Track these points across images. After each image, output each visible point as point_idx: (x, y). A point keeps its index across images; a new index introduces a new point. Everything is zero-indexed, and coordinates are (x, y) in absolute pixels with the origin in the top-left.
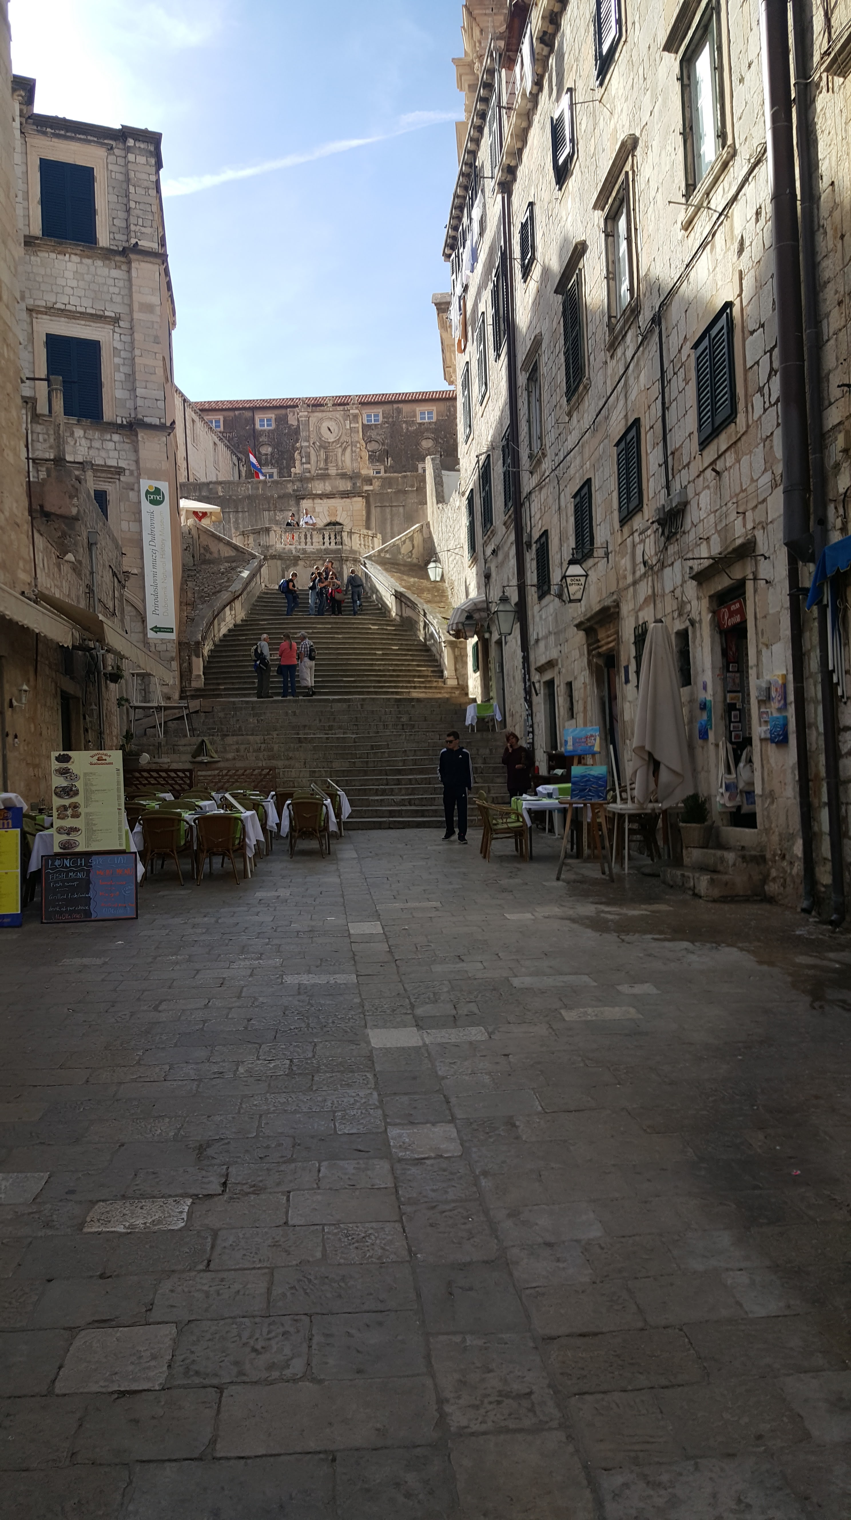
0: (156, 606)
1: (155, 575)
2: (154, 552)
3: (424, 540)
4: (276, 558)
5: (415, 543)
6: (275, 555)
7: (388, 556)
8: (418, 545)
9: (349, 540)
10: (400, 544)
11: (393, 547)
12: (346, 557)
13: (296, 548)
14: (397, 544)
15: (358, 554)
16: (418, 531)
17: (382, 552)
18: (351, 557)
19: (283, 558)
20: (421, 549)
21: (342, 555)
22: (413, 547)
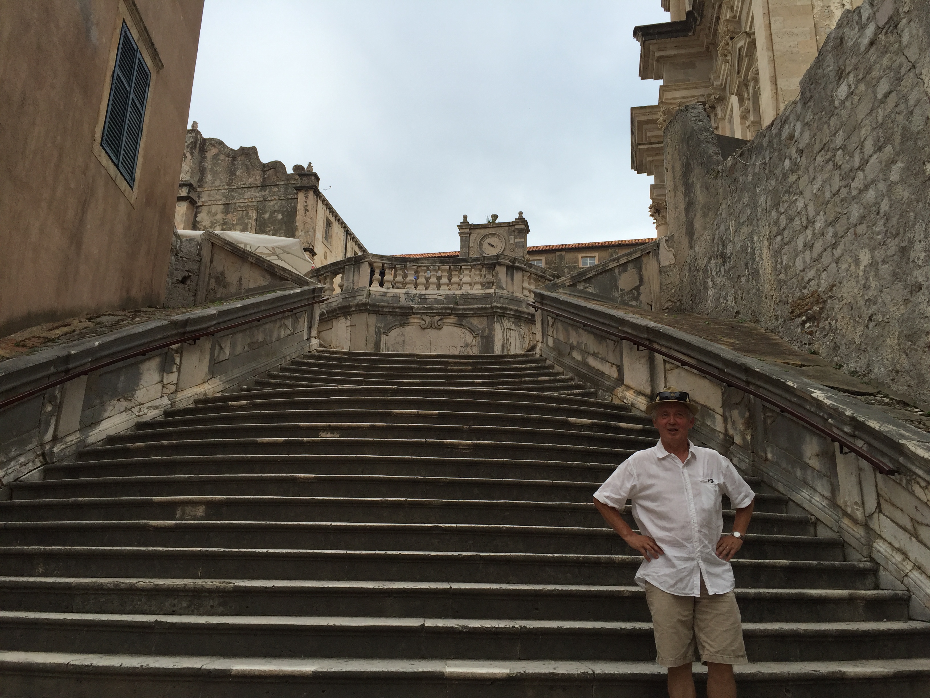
3: (660, 272)
4: (366, 310)
5: (646, 274)
6: (365, 304)
7: (590, 290)
8: (649, 279)
9: (509, 279)
10: (616, 271)
11: (601, 273)
12: (501, 308)
13: (407, 293)
14: (611, 269)
15: (524, 306)
16: (649, 252)
17: (580, 282)
18: (511, 310)
19: (381, 309)
20: (655, 287)
21: (495, 304)
22: (641, 280)
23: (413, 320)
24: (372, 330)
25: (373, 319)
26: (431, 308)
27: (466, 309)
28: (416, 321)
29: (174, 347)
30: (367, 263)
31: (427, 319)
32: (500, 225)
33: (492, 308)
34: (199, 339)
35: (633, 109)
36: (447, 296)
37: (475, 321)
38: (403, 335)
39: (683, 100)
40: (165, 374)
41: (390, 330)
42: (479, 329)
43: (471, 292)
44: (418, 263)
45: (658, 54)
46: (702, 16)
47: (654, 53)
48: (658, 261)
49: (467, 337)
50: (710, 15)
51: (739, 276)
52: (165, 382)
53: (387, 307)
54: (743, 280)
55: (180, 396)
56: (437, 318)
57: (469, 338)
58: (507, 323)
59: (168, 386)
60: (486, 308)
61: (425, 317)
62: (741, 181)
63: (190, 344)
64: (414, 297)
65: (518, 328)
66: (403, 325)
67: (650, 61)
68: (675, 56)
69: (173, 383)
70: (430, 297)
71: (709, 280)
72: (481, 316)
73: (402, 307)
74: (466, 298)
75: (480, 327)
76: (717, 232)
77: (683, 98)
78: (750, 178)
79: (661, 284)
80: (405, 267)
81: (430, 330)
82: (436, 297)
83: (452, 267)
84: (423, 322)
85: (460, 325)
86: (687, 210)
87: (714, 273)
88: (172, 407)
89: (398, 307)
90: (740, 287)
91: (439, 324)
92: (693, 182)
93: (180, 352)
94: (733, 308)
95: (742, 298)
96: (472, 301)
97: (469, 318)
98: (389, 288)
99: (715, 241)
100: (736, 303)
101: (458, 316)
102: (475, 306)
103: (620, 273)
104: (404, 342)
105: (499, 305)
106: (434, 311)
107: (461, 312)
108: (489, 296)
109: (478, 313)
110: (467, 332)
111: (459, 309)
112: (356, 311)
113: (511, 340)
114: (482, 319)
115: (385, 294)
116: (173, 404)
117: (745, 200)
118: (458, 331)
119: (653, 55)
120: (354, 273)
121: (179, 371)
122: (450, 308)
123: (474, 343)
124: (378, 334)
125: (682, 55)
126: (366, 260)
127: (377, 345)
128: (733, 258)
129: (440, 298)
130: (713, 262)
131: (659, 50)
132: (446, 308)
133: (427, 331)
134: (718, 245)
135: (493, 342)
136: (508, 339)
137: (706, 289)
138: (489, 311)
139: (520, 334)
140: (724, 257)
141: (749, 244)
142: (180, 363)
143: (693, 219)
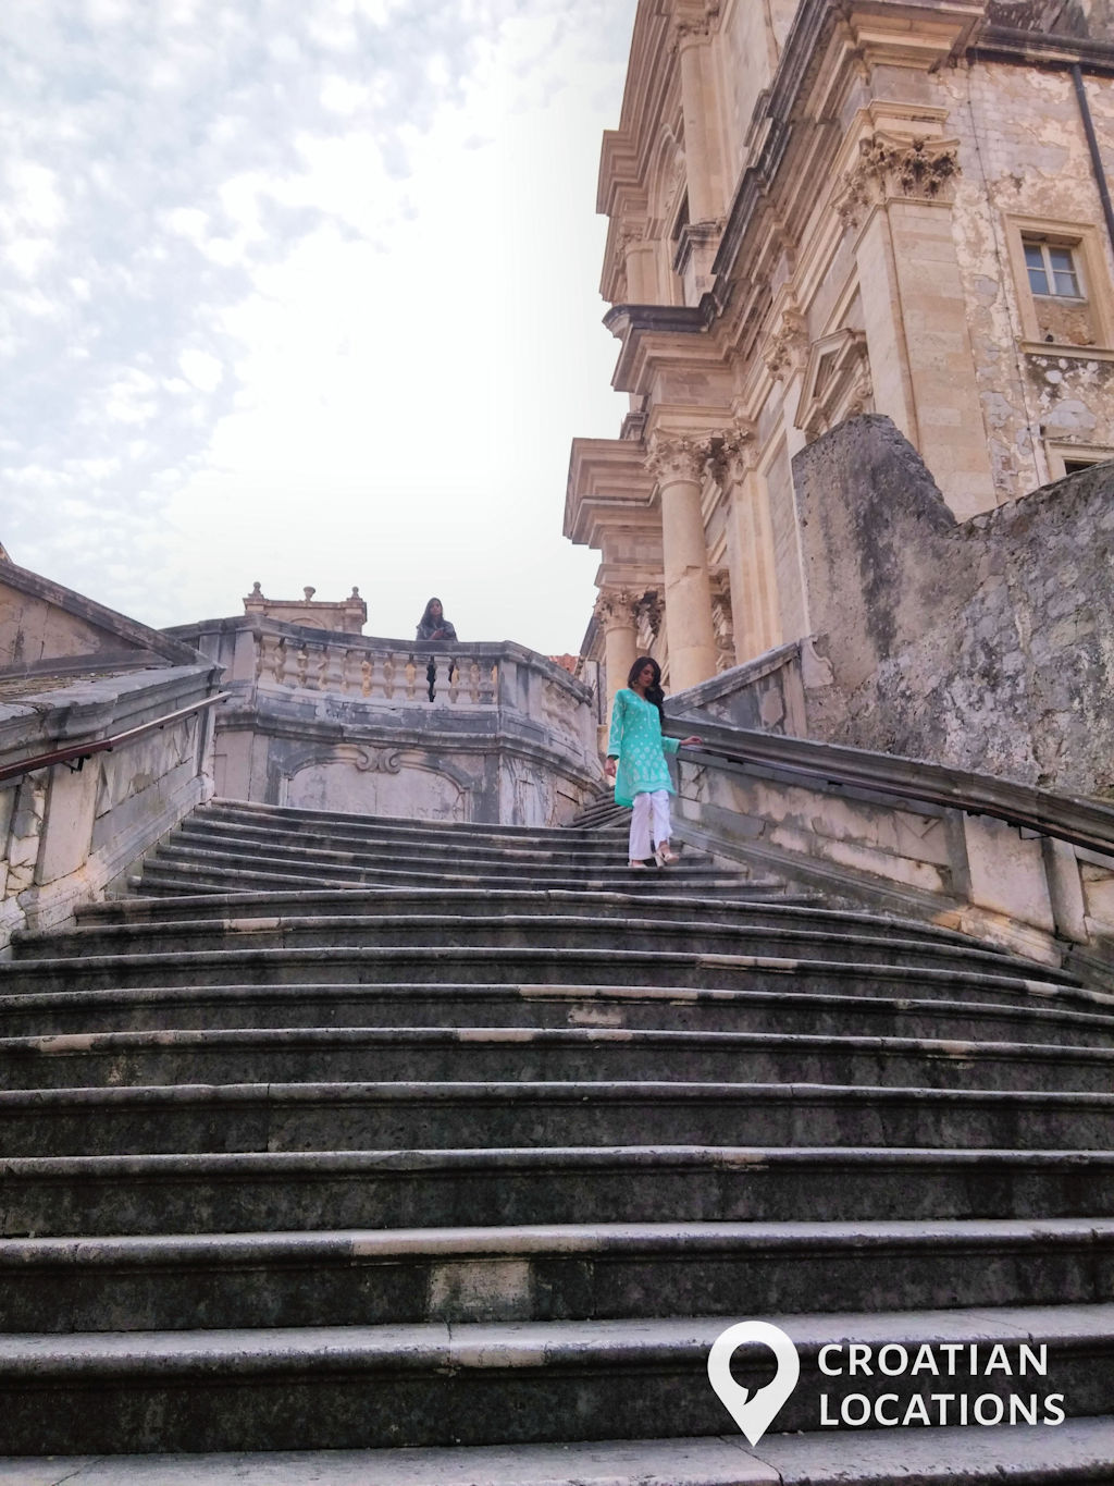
3: (805, 698)
4: (251, 727)
5: (788, 698)
6: (249, 715)
7: (726, 717)
8: (793, 708)
9: (521, 690)
10: (758, 688)
11: (739, 690)
12: (513, 741)
13: (329, 700)
14: (750, 684)
15: (547, 741)
16: (789, 662)
17: (712, 701)
18: (528, 746)
19: (280, 727)
20: (800, 723)
21: (502, 733)
22: (784, 708)
23: (340, 752)
24: (261, 768)
25: (262, 745)
26: (380, 733)
27: (446, 739)
28: (348, 754)
29: (35, 774)
30: (250, 635)
31: (371, 753)
32: (319, 606)
33: (496, 740)
34: (88, 757)
35: (575, 440)
36: (408, 713)
37: (462, 763)
38: (322, 781)
39: (691, 432)
40: (14, 840)
41: (297, 768)
42: (469, 779)
43: (453, 707)
44: (348, 642)
45: (651, 353)
46: (728, 305)
47: (644, 349)
48: (801, 676)
49: (447, 793)
50: (740, 304)
51: (1048, 712)
52: (14, 861)
53: (292, 723)
54: (1063, 720)
55: (46, 895)
56: (390, 752)
57: (450, 794)
58: (521, 771)
59: (19, 871)
60: (485, 740)
61: (366, 749)
62: (1050, 545)
63: (73, 769)
64: (344, 708)
65: (538, 782)
66: (320, 761)
67: (635, 363)
68: (678, 360)
69: (28, 863)
70: (375, 710)
71: (949, 716)
72: (473, 754)
73: (321, 726)
74: (443, 719)
75: (471, 774)
76: (970, 632)
77: (689, 428)
78: (1083, 538)
79: (808, 718)
80: (325, 649)
81: (375, 775)
82: (386, 711)
83: (416, 658)
84: (364, 759)
85: (435, 769)
86: (871, 593)
87: (961, 703)
88: (27, 928)
89: (313, 726)
90: (1052, 732)
91: (394, 763)
92: (889, 546)
93: (46, 785)
94: (1031, 768)
95: (1058, 751)
96: (455, 724)
97: (448, 758)
98: (294, 687)
99: (966, 647)
100: (1037, 759)
101: (429, 750)
102: (465, 735)
103: (762, 693)
104: (324, 796)
105: (510, 736)
106: (385, 739)
107: (435, 744)
108: (488, 716)
109: (467, 748)
110: (445, 782)
111: (434, 738)
112: (228, 726)
113: (528, 804)
114: (474, 758)
115: (287, 698)
116: (31, 917)
117: (1064, 578)
118: (428, 778)
119: (643, 354)
120: (220, 651)
121: (42, 834)
122: (415, 735)
123: (460, 804)
124: (274, 776)
125: (687, 360)
126: (249, 628)
127: (272, 795)
128: (1026, 679)
129: (392, 713)
130: (958, 684)
131: (654, 346)
132: (407, 735)
133: (367, 774)
134: (972, 654)
135: (497, 806)
136: (522, 801)
137: (938, 730)
138: (490, 746)
139: (540, 793)
140: (992, 678)
141: (1083, 654)
142: (46, 816)
143: (892, 608)
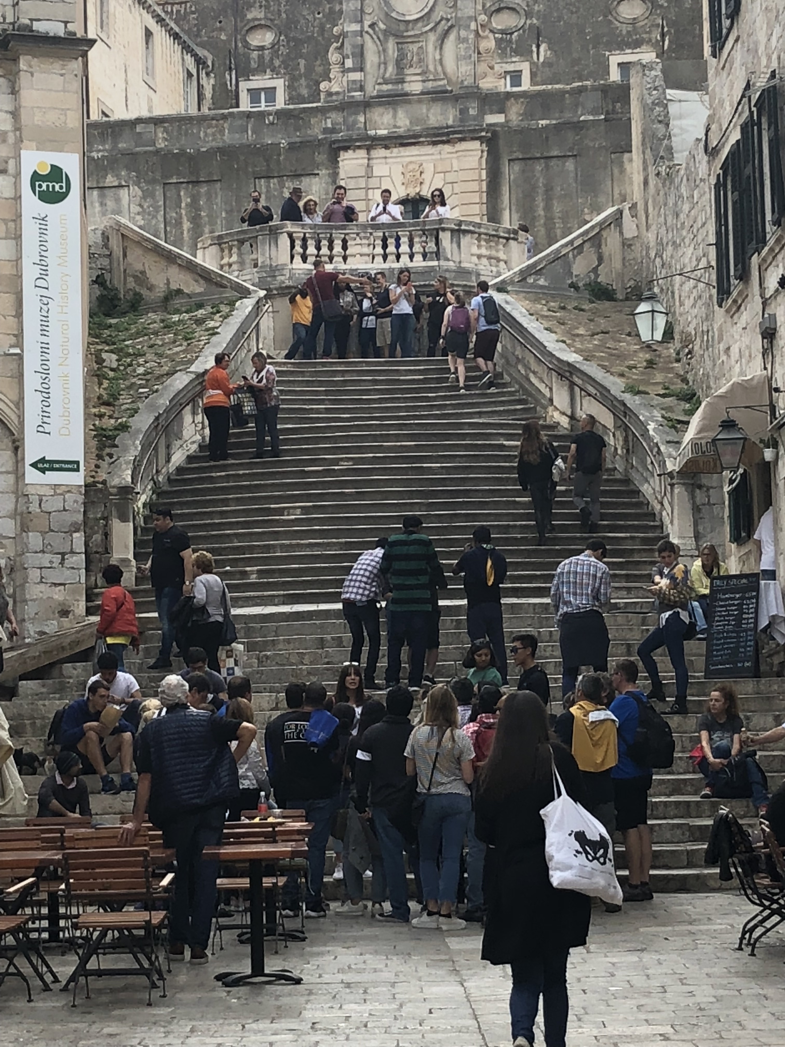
0: (45, 414)
1: (45, 349)
2: (45, 301)
3: (624, 244)
5: (605, 250)
6: (289, 286)
7: (542, 282)
8: (610, 255)
9: (455, 245)
10: (571, 255)
11: (554, 261)
14: (564, 255)
16: (610, 224)
17: (530, 275)
20: (617, 264)
22: (600, 259)
30: (285, 234)
40: (195, 416)
48: (621, 233)
52: (196, 422)
59: (198, 425)
69: (200, 422)
79: (624, 259)
103: (575, 257)
108: (432, 269)
112: (278, 294)
120: (270, 246)
126: (285, 230)
143: (648, 200)
